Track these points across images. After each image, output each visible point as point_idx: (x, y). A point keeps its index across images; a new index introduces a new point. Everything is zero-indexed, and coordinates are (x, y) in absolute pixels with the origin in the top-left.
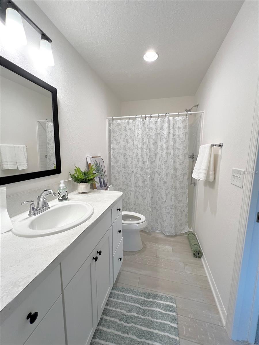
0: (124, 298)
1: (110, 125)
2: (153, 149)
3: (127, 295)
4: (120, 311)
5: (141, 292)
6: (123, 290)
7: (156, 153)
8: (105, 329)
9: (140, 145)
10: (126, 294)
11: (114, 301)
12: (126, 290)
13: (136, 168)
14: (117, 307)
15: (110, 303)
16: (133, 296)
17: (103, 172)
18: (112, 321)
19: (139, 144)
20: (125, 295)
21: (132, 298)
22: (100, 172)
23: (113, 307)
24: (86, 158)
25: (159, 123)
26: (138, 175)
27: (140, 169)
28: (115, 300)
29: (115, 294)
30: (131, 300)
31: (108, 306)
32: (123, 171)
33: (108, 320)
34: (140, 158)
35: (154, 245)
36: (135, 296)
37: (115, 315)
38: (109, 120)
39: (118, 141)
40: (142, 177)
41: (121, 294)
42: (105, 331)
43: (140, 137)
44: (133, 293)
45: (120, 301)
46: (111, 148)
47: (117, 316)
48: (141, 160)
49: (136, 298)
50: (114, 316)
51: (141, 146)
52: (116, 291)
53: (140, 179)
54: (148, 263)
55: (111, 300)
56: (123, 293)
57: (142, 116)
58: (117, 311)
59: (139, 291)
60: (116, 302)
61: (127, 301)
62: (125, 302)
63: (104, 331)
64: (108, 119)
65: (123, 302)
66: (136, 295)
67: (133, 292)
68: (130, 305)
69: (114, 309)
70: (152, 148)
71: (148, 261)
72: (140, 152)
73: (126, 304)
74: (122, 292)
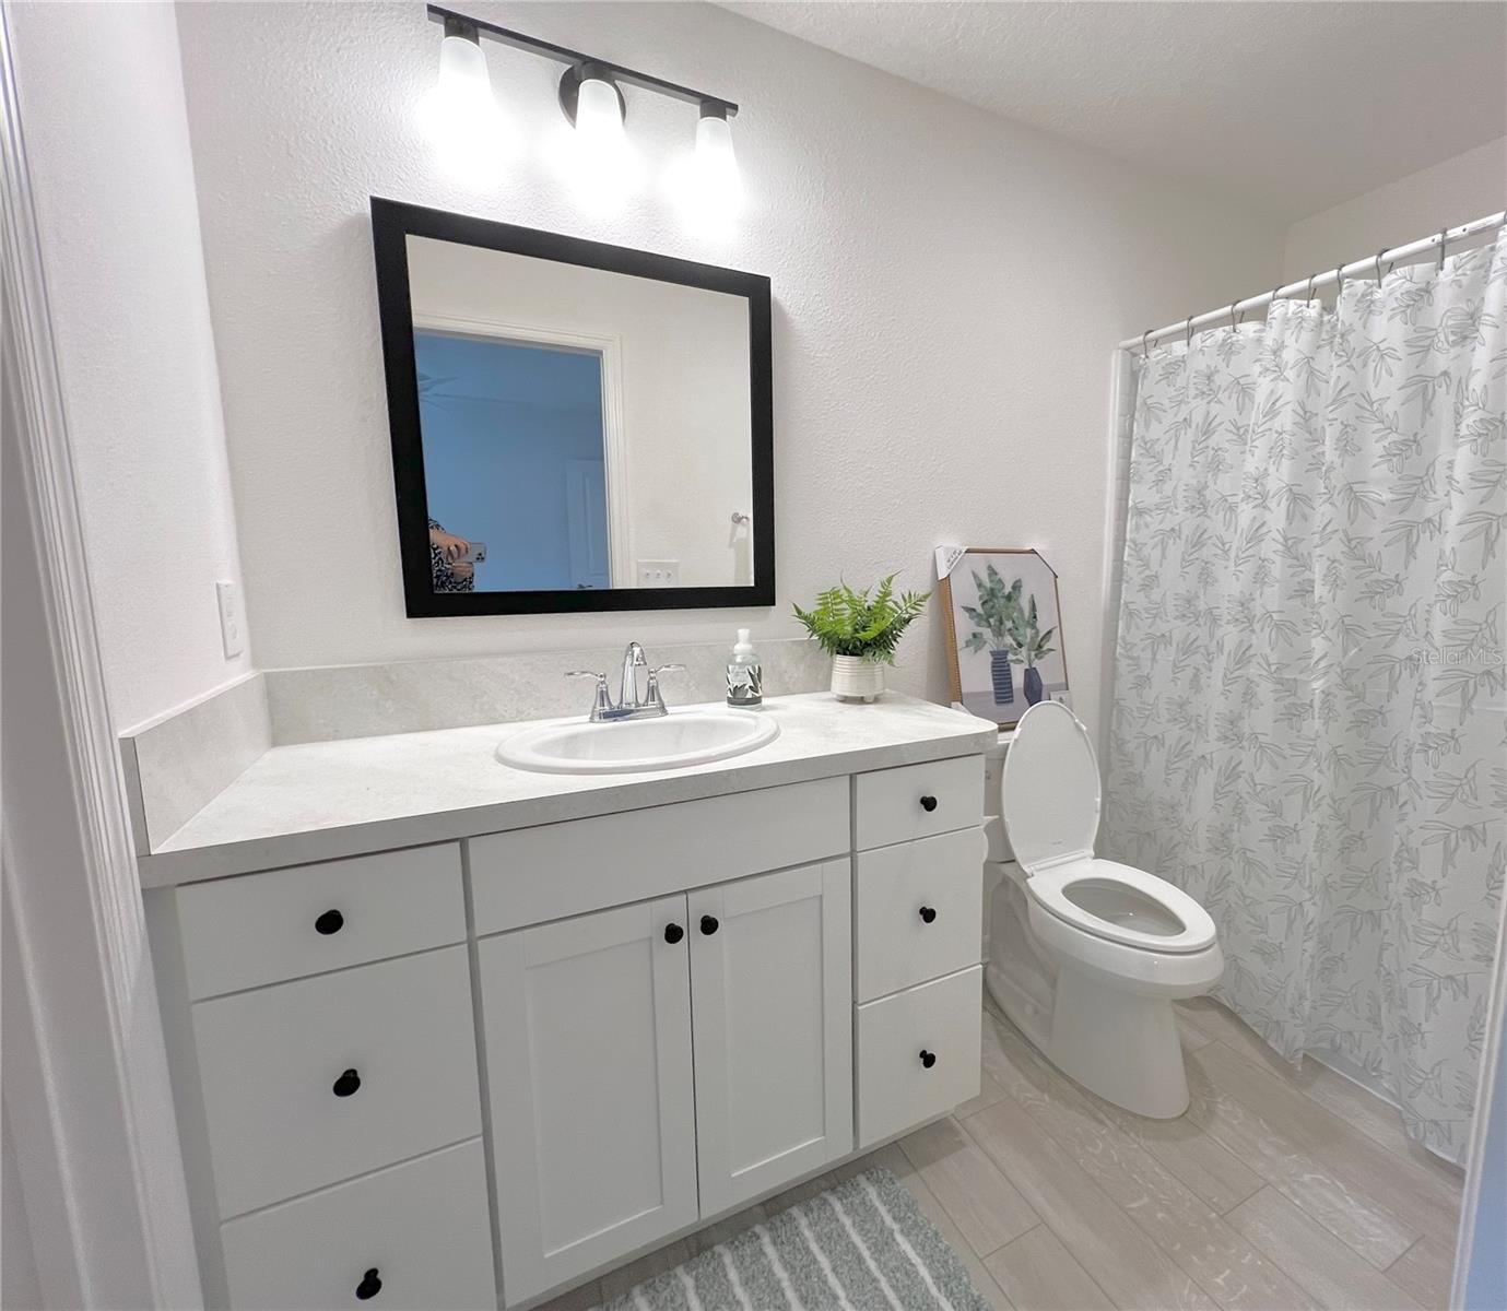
0: (882, 1245)
1: (1133, 377)
2: (1386, 496)
3: (905, 1245)
4: (828, 1271)
5: (967, 1287)
6: (906, 1213)
7: (1410, 527)
8: (733, 1275)
9: (1280, 476)
10: (899, 1237)
11: (838, 1220)
12: (915, 1221)
13: (1246, 619)
14: (830, 1253)
15: (822, 1215)
16: (924, 1272)
17: (1033, 626)
18: (774, 1275)
19: (1272, 470)
20: (894, 1240)
21: (910, 1272)
22: (1009, 624)
23: (819, 1239)
24: (931, 556)
25: (1444, 298)
26: (1253, 670)
27: (1267, 630)
28: (847, 1221)
29: (863, 1202)
30: (898, 1275)
31: (806, 1215)
32: (1177, 636)
33: (766, 1262)
34: (1273, 557)
35: (1269, 1152)
36: (929, 1280)
37: (798, 1270)
38: (1131, 353)
39: (1167, 462)
40: (1280, 682)
41: (883, 1222)
42: (728, 1281)
43: (1286, 420)
44: (930, 1262)
45: (856, 1239)
46: (1130, 503)
47: (803, 1276)
48: (1277, 569)
49: (927, 1290)
50: (792, 1267)
51: (1285, 479)
52: (879, 1195)
53: (1265, 690)
54: (1134, 1205)
55: (833, 1210)
56: (896, 1227)
57: (1318, 279)
58: (815, 1261)
59: (965, 1279)
60: (844, 1231)
61: (882, 1266)
62: (872, 1264)
63: (725, 1276)
64: (1128, 349)
65: (866, 1254)
66: (937, 1278)
67: (936, 1257)
68: (876, 1289)
69: (814, 1247)
70: (1381, 487)
71: (1146, 1200)
72: (1277, 517)
73: (868, 1272)
74: (894, 1218)
